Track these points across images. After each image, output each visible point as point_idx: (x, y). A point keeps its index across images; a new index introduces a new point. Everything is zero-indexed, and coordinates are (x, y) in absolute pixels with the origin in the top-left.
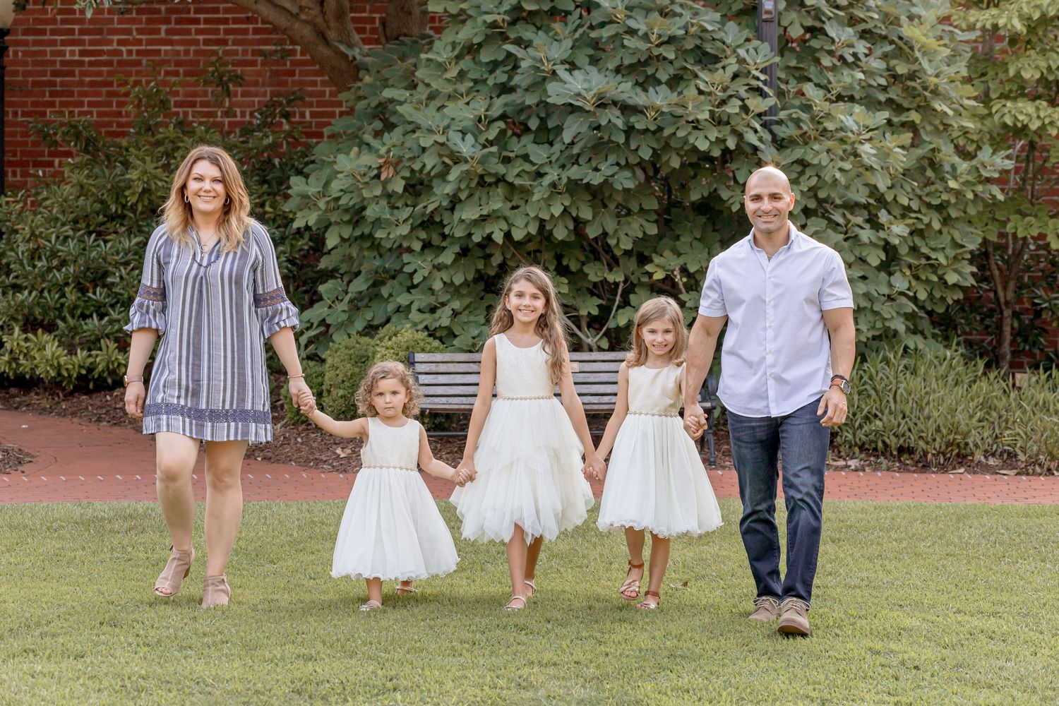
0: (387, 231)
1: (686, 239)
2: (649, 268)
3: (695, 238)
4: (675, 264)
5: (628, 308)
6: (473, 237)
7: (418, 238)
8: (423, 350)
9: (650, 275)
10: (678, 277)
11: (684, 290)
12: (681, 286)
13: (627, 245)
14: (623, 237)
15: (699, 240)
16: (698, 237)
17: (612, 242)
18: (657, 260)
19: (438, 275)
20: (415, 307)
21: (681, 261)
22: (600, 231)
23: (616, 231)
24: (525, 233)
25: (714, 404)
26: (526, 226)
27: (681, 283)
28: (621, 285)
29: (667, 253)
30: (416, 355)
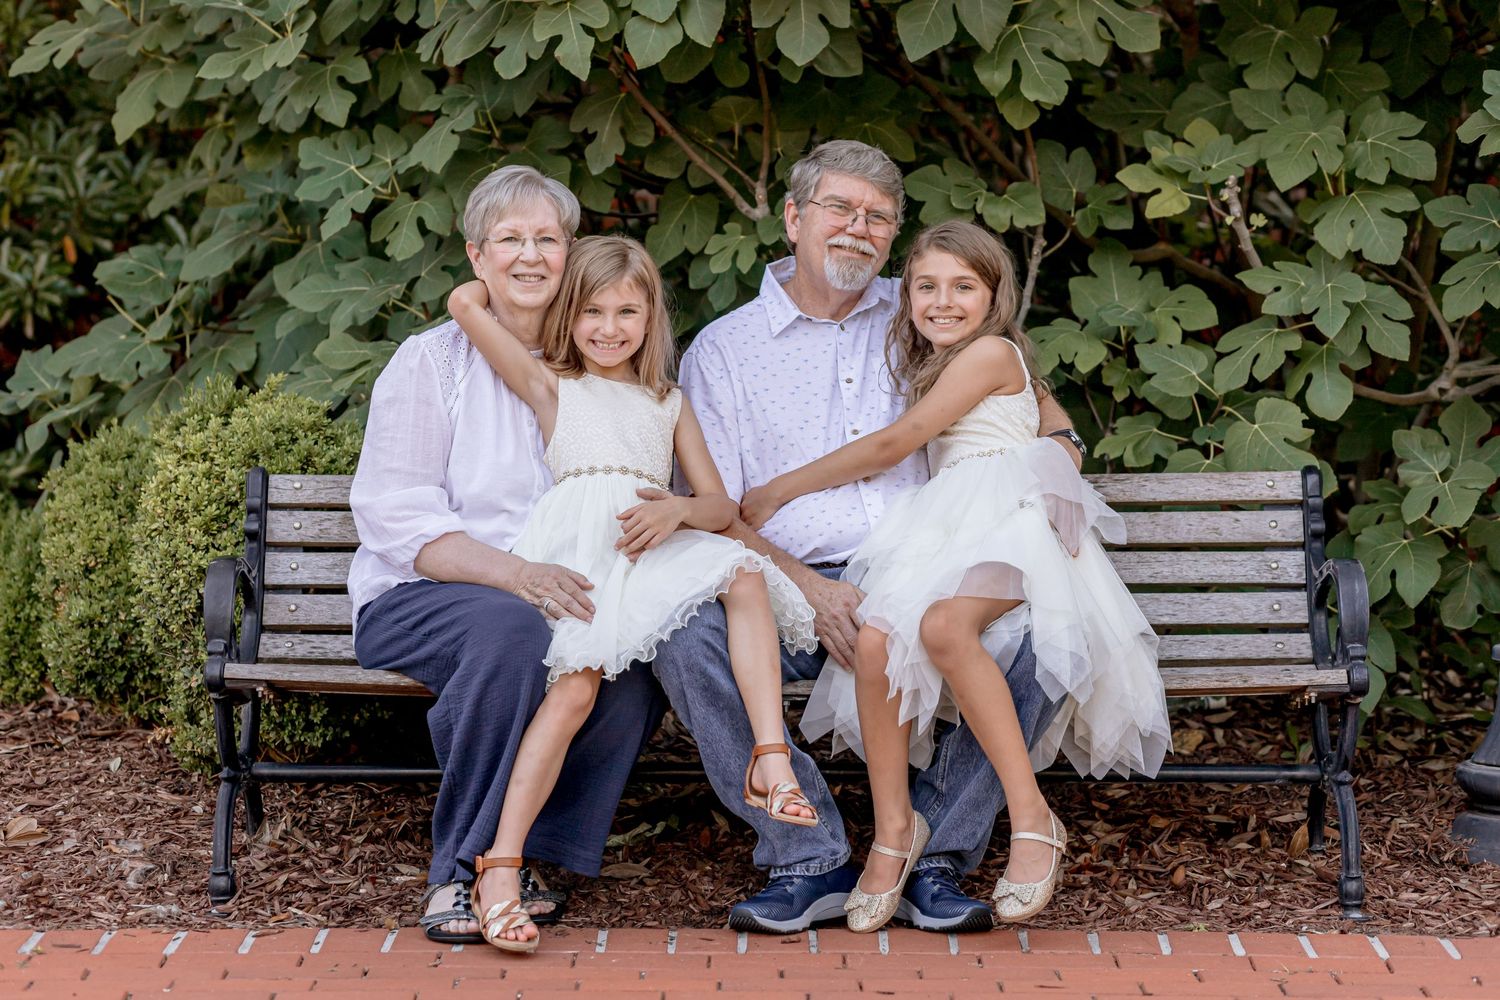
0: (240, 58)
1: (1264, 79)
2: (1132, 178)
3: (1299, 78)
4: (1227, 163)
5: (1060, 323)
6: (499, 64)
7: (342, 81)
8: (306, 465)
9: (1139, 201)
10: (1236, 209)
11: (1254, 258)
12: (1247, 246)
13: (1047, 88)
14: (1034, 63)
15: (1314, 85)
16: (1310, 73)
17: (993, 79)
18: (1160, 153)
19: (406, 209)
20: (340, 320)
21: (1248, 154)
22: (948, 36)
23: (1006, 42)
24: (673, 38)
25: (1359, 676)
26: (678, 15)
27: (1245, 233)
28: (1041, 242)
29: (1199, 130)
30: (275, 480)
